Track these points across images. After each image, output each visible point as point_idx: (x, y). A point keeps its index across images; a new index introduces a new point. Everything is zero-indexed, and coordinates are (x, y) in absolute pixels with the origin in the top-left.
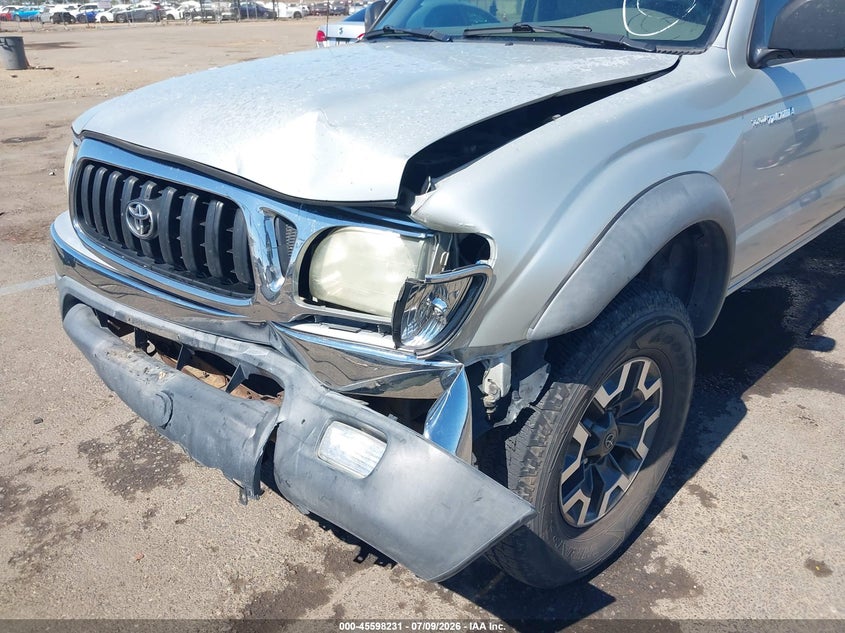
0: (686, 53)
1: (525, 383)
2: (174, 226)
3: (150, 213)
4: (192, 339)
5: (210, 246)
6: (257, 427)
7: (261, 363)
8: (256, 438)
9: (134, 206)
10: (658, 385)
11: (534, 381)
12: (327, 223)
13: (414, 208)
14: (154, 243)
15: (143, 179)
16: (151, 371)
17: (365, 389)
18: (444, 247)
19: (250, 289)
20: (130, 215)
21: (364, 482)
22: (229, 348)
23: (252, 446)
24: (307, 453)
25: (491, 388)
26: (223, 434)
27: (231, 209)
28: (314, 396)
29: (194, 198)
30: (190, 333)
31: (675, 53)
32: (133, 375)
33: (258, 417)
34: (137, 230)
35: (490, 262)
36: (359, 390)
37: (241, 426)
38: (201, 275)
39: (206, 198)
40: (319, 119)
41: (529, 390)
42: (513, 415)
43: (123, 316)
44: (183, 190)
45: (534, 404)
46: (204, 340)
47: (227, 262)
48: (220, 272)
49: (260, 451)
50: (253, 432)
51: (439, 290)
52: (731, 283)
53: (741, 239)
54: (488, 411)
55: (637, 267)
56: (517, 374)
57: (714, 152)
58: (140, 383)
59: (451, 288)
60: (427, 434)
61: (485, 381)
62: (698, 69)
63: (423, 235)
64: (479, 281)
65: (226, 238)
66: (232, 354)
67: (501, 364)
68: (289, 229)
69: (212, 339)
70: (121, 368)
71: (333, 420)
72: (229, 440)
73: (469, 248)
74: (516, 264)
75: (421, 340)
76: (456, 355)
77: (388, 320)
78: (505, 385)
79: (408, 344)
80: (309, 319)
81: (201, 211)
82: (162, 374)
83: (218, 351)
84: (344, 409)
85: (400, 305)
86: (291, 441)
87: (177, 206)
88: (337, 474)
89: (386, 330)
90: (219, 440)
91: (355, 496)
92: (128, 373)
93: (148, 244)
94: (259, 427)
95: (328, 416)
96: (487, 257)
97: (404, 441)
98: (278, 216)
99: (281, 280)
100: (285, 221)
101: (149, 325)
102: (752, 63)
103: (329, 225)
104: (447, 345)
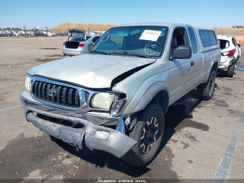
0: (157, 59)
1: (133, 121)
2: (61, 94)
3: (55, 91)
4: (63, 118)
5: (70, 98)
6: (81, 133)
7: (80, 121)
8: (81, 136)
9: (51, 90)
10: (157, 125)
11: (135, 121)
12: (95, 92)
13: (113, 89)
14: (55, 98)
15: (52, 85)
16: (54, 125)
17: (103, 124)
18: (118, 96)
19: (79, 105)
20: (49, 92)
21: (106, 140)
22: (72, 119)
23: (80, 137)
24: (92, 137)
25: (127, 122)
26: (74, 136)
27: (75, 90)
28: (92, 126)
29: (66, 88)
30: (62, 116)
31: (155, 59)
32: (50, 126)
33: (81, 132)
34: (52, 95)
35: (126, 98)
36: (102, 124)
37: (78, 134)
38: (67, 104)
39: (68, 88)
40: (93, 73)
41: (134, 123)
42: (131, 128)
43: (45, 114)
44: (63, 87)
45: (135, 125)
46: (66, 118)
47: (73, 101)
48: (71, 103)
49: (82, 138)
50: (80, 134)
51: (118, 103)
52: (169, 103)
53: (170, 94)
54: (127, 127)
55: (151, 99)
56: (132, 120)
57: (164, 77)
58: (52, 127)
59: (120, 103)
60: (117, 130)
61: (126, 121)
62: (160, 62)
63: (114, 94)
64: (125, 101)
65: (73, 96)
66: (72, 120)
67: (129, 118)
68: (87, 94)
69: (68, 117)
70: (46, 125)
71: (97, 130)
72: (75, 137)
73: (122, 96)
74: (131, 98)
75: (114, 113)
76: (120, 116)
77: (109, 110)
78: (129, 121)
79: (112, 114)
80: (91, 111)
81: (68, 91)
82: (57, 125)
83: (69, 120)
84: (99, 128)
85: (111, 107)
86: (88, 136)
87: (61, 90)
88: (100, 139)
89: (107, 112)
90: (73, 137)
91: (105, 143)
92: (48, 126)
93: (54, 98)
94: (81, 134)
95: (96, 130)
96: (126, 97)
97: (113, 131)
98: (85, 91)
99: (86, 104)
100: (86, 92)
101: (52, 115)
102: (170, 60)
103: (96, 93)
104: (119, 114)
